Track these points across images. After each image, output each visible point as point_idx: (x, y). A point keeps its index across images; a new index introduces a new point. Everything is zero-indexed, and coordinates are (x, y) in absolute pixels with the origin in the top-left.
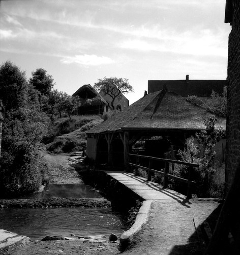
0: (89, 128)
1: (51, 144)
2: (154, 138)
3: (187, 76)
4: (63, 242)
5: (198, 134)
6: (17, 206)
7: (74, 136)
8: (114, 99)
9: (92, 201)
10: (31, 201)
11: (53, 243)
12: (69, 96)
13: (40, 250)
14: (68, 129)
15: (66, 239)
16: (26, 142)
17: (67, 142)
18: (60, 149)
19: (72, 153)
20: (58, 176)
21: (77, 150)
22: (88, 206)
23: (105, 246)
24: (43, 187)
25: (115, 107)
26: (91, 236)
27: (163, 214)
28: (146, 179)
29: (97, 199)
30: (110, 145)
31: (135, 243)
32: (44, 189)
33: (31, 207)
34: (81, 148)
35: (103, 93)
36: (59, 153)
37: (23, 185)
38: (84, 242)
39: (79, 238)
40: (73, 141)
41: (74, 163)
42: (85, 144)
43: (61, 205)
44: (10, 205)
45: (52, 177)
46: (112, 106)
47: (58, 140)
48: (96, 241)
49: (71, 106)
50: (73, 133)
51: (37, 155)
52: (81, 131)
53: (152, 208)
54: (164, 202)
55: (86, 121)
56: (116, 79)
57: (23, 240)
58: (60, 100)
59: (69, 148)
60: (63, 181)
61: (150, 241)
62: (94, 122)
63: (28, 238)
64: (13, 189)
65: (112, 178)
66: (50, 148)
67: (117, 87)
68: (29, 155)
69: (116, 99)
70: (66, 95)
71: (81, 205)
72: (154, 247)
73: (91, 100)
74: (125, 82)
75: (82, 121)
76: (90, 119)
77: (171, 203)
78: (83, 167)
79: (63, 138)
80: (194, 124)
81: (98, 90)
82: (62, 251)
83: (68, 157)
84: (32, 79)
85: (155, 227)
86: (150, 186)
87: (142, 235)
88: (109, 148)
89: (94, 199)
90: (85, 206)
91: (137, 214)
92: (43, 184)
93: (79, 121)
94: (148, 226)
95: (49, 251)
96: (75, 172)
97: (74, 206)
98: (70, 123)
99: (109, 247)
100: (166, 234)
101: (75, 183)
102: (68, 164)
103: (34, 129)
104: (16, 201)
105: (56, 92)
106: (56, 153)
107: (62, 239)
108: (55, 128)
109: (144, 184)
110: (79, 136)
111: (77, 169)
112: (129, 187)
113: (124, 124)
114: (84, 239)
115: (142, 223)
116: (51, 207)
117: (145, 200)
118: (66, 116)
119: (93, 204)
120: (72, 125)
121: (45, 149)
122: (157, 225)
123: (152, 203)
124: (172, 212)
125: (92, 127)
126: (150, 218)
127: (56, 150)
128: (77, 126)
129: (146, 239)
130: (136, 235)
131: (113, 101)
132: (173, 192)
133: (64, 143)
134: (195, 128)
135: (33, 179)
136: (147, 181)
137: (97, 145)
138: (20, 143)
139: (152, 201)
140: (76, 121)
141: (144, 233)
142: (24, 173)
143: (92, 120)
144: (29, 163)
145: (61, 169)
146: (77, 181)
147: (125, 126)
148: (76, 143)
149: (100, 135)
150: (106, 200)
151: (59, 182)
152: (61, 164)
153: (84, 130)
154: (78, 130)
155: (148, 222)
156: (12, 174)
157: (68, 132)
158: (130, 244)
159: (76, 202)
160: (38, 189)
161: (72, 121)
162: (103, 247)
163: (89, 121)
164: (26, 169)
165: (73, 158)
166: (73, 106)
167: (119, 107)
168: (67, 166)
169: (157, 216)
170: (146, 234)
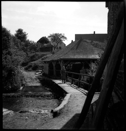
0: (45, 58)
1: (26, 66)
2: (77, 63)
3: (94, 32)
4: (29, 113)
5: (96, 61)
6: (9, 97)
7: (38, 62)
8: (58, 44)
9: (45, 94)
10: (16, 94)
11: (24, 114)
12: (35, 43)
13: (18, 117)
14: (35, 59)
15: (30, 112)
16: (13, 66)
17: (34, 65)
18: (31, 69)
19: (37, 71)
20: (29, 82)
21: (39, 69)
22: (42, 96)
23: (48, 115)
24: (22, 87)
25: (58, 48)
26: (42, 111)
27: (75, 100)
28: (70, 83)
29: (47, 93)
30: (55, 67)
31: (60, 114)
32: (22, 88)
33: (16, 97)
34: (41, 68)
35: (52, 41)
36: (30, 71)
37: (12, 86)
38: (39, 113)
39: (37, 111)
40: (37, 65)
41: (38, 75)
42: (43, 66)
43: (30, 96)
44: (6, 96)
45: (26, 82)
46: (57, 47)
47: (30, 65)
48: (44, 113)
49: (36, 47)
50: (37, 61)
51: (18, 72)
52: (41, 60)
53: (70, 97)
54: (77, 94)
55: (44, 55)
56: (58, 34)
57: (10, 112)
58: (30, 45)
59: (35, 68)
60: (32, 84)
61: (67, 113)
62: (48, 55)
63: (13, 112)
64: (7, 88)
65: (55, 83)
66: (26, 68)
67: (59, 38)
68: (15, 72)
69: (59, 44)
70: (33, 42)
71: (39, 96)
72: (68, 115)
73: (46, 45)
74: (63, 35)
75: (42, 55)
76: (45, 54)
77: (80, 95)
78: (42, 77)
79: (32, 64)
80: (95, 56)
81: (50, 39)
82: (27, 118)
83: (35, 73)
84: (16, 34)
85: (70, 106)
86: (72, 87)
87: (63, 110)
88: (54, 68)
89: (46, 93)
90: (41, 96)
91: (63, 100)
92: (22, 86)
93: (40, 55)
94: (67, 106)
95: (22, 118)
96: (38, 80)
97: (36, 96)
98: (36, 56)
99: (50, 116)
100: (74, 109)
101: (38, 85)
102: (34, 76)
103: (16, 59)
104: (9, 94)
105: (28, 40)
106: (29, 71)
107: (29, 112)
108: (28, 58)
109: (69, 86)
110: (40, 62)
111: (39, 79)
112: (62, 87)
113: (61, 57)
114: (39, 112)
115: (64, 104)
116: (25, 97)
117: (68, 93)
118: (34, 53)
119: (45, 95)
120: (37, 57)
121: (24, 69)
122: (71, 105)
123: (71, 95)
124: (80, 99)
125: (46, 58)
126: (69, 102)
127: (29, 69)
128: (39, 58)
129: (65, 111)
130: (60, 110)
131: (57, 45)
132: (82, 89)
133: (33, 66)
134: (96, 58)
135: (17, 84)
136: (71, 84)
137: (49, 67)
138: (10, 66)
139: (71, 94)
140: (39, 55)
141: (65, 109)
142: (12, 81)
143: (47, 54)
144: (15, 76)
145: (31, 79)
146: (39, 84)
147: (61, 58)
148: (38, 66)
149: (50, 62)
150: (51, 93)
151: (30, 85)
152: (31, 76)
153: (43, 59)
154: (40, 59)
155: (67, 104)
156: (7, 81)
157: (35, 61)
158: (57, 114)
159: (37, 95)
160: (20, 89)
161: (37, 55)
162: (47, 116)
163: (45, 55)
164: (13, 79)
165: (37, 73)
166: (37, 47)
167: (60, 48)
168: (34, 77)
169: (72, 101)
170: (66, 109)
